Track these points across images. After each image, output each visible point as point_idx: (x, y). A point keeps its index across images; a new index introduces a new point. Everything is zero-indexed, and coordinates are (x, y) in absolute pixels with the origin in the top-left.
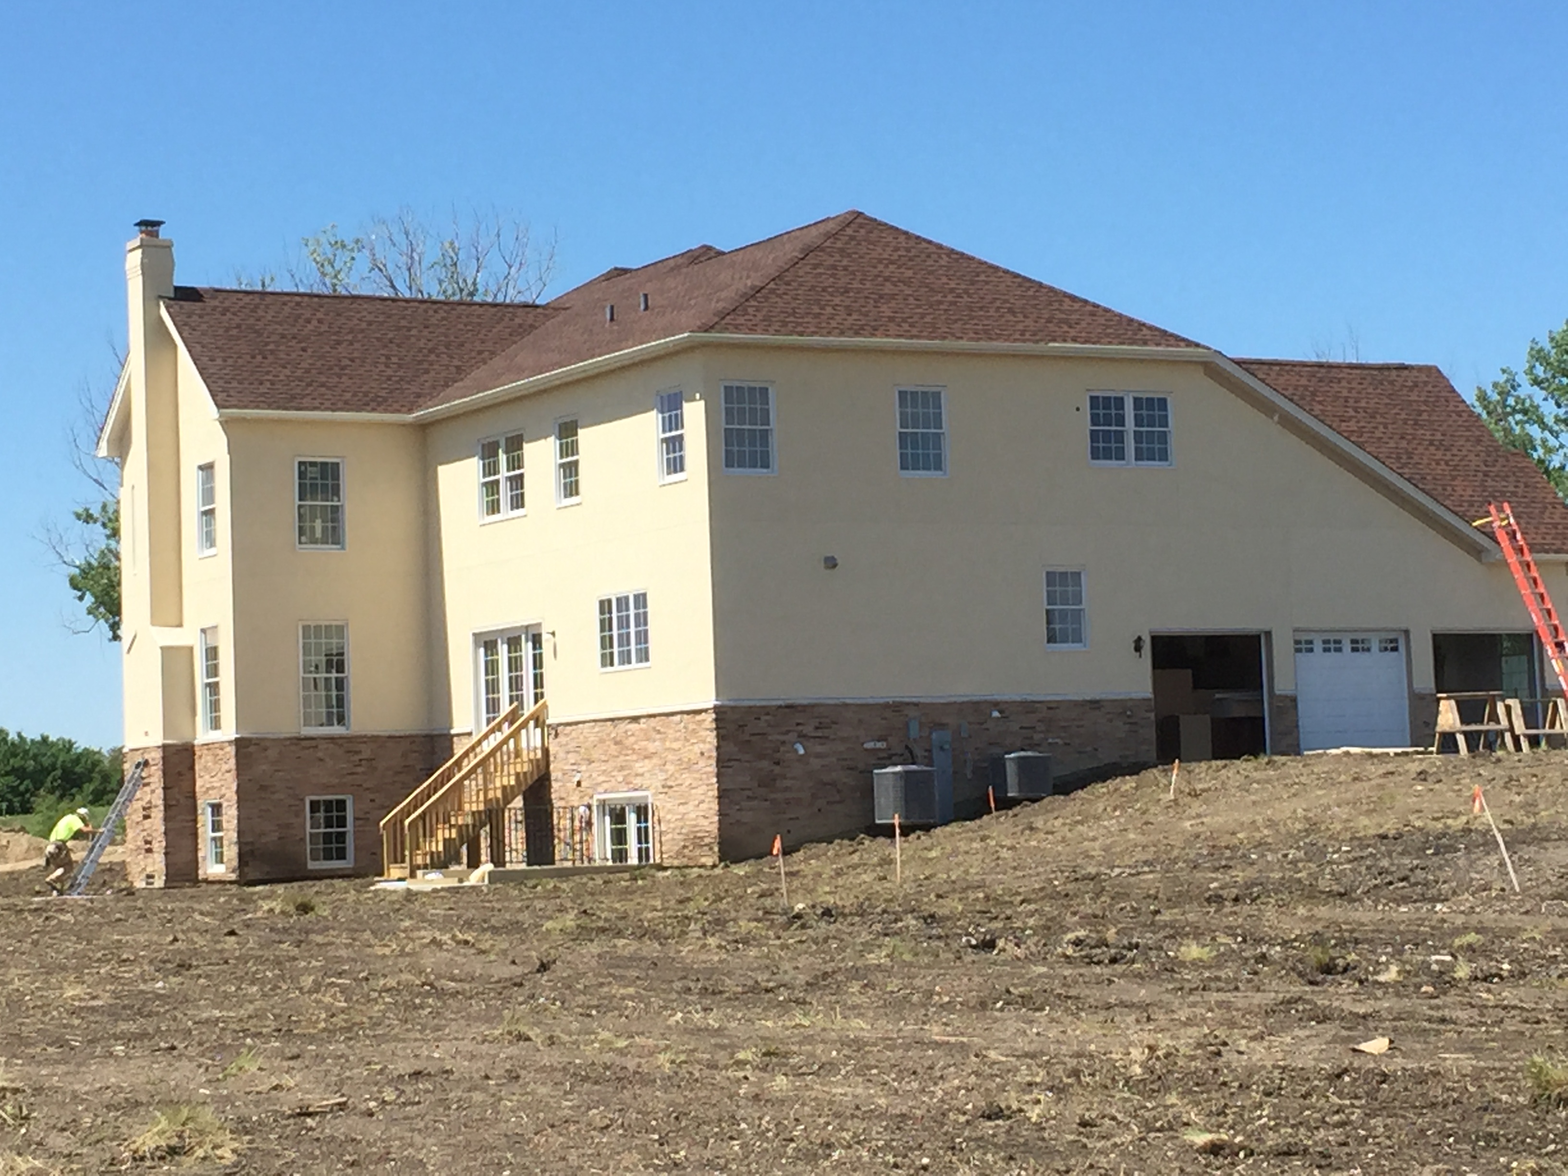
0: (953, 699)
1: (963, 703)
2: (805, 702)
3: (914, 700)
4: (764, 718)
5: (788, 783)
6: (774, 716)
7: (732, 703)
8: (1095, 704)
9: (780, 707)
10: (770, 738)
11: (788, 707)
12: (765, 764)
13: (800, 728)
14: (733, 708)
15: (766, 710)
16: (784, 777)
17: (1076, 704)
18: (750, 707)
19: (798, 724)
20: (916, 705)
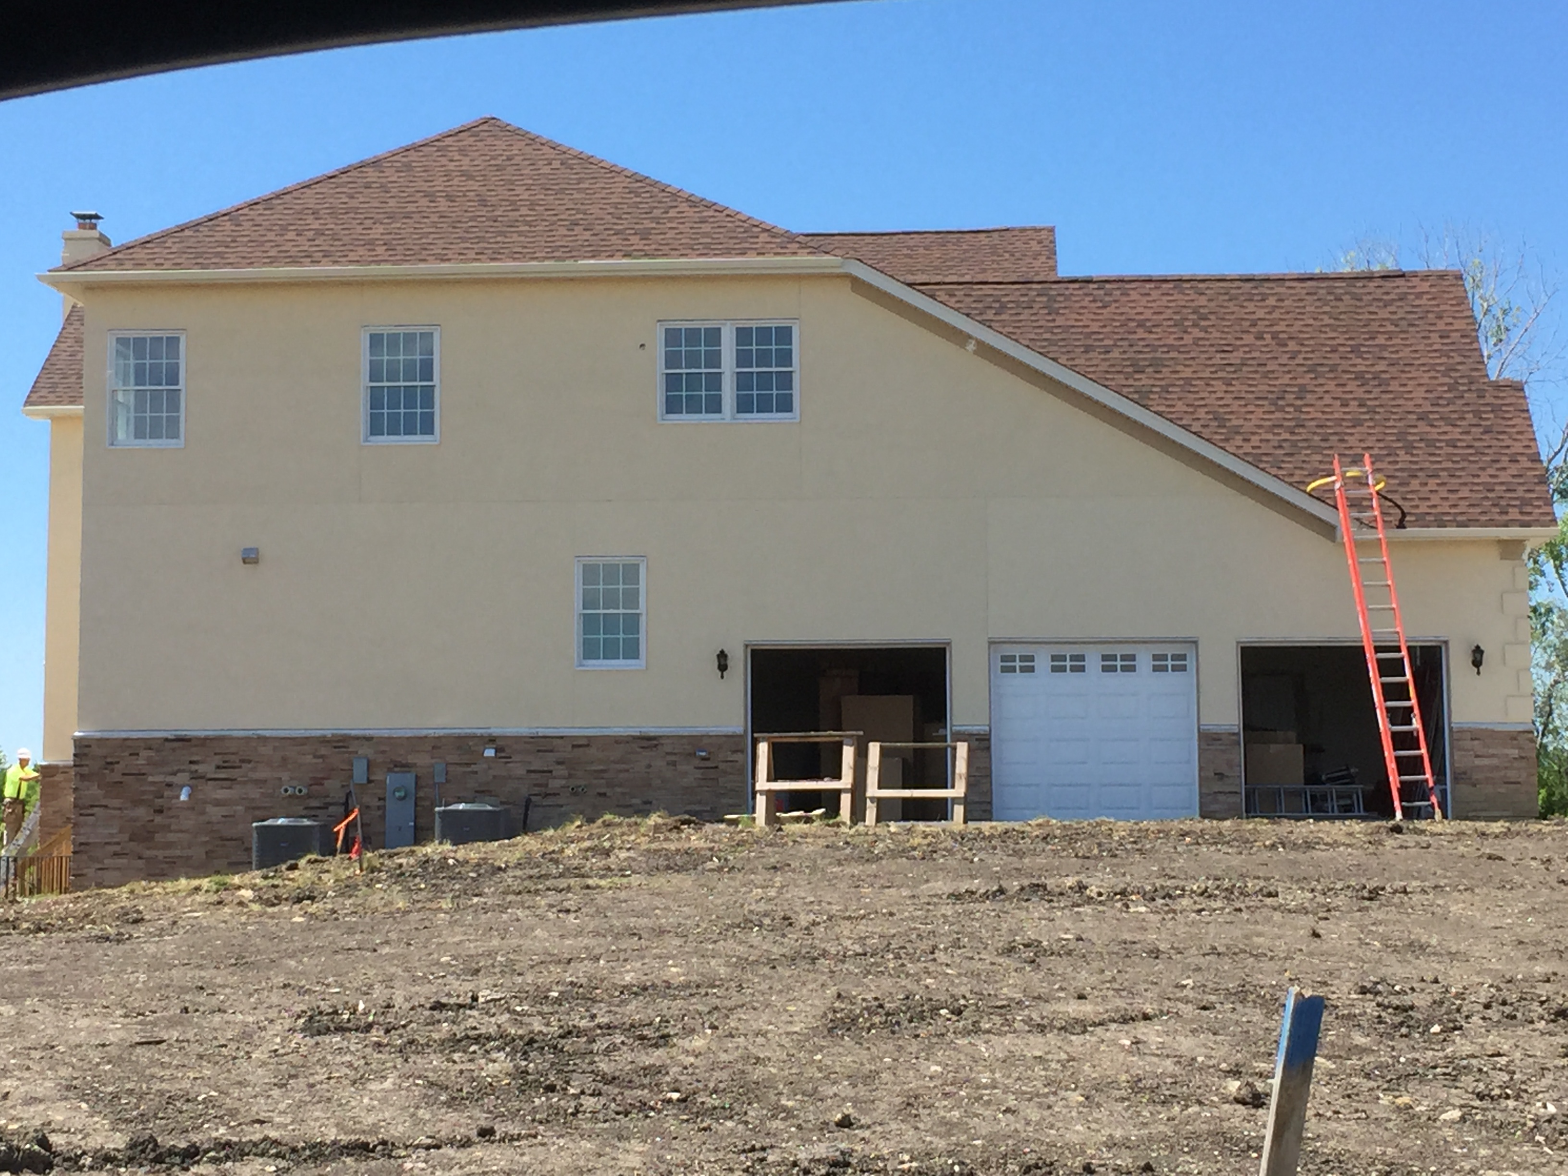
0: (424, 733)
1: (439, 738)
2: (202, 734)
3: (368, 733)
4: (144, 754)
5: (171, 837)
6: (158, 751)
7: (98, 735)
8: (649, 742)
9: (167, 740)
10: (150, 779)
11: (179, 739)
12: (141, 812)
13: (194, 767)
14: (100, 740)
15: (148, 744)
16: (167, 828)
17: (618, 741)
18: (125, 740)
19: (191, 762)
20: (369, 739)
